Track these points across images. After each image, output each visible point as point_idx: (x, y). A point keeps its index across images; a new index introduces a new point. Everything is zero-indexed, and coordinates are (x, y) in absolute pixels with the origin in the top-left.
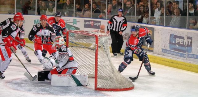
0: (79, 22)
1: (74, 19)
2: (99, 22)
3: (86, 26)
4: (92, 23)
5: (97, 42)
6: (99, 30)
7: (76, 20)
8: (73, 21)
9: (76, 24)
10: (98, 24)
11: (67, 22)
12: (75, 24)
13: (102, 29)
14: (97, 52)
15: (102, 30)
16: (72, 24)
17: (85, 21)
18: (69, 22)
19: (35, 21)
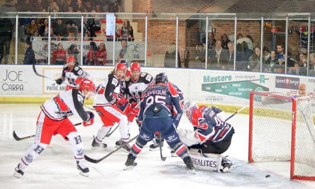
0: (268, 79)
1: (261, 76)
2: (298, 79)
3: (278, 85)
4: (287, 80)
5: (294, 109)
6: (298, 91)
7: (264, 76)
8: (259, 78)
9: (264, 82)
10: (296, 83)
11: (252, 79)
12: (262, 83)
13: (301, 90)
14: (294, 123)
15: (301, 92)
16: (258, 83)
17: (277, 78)
18: (254, 79)
19: (205, 77)
